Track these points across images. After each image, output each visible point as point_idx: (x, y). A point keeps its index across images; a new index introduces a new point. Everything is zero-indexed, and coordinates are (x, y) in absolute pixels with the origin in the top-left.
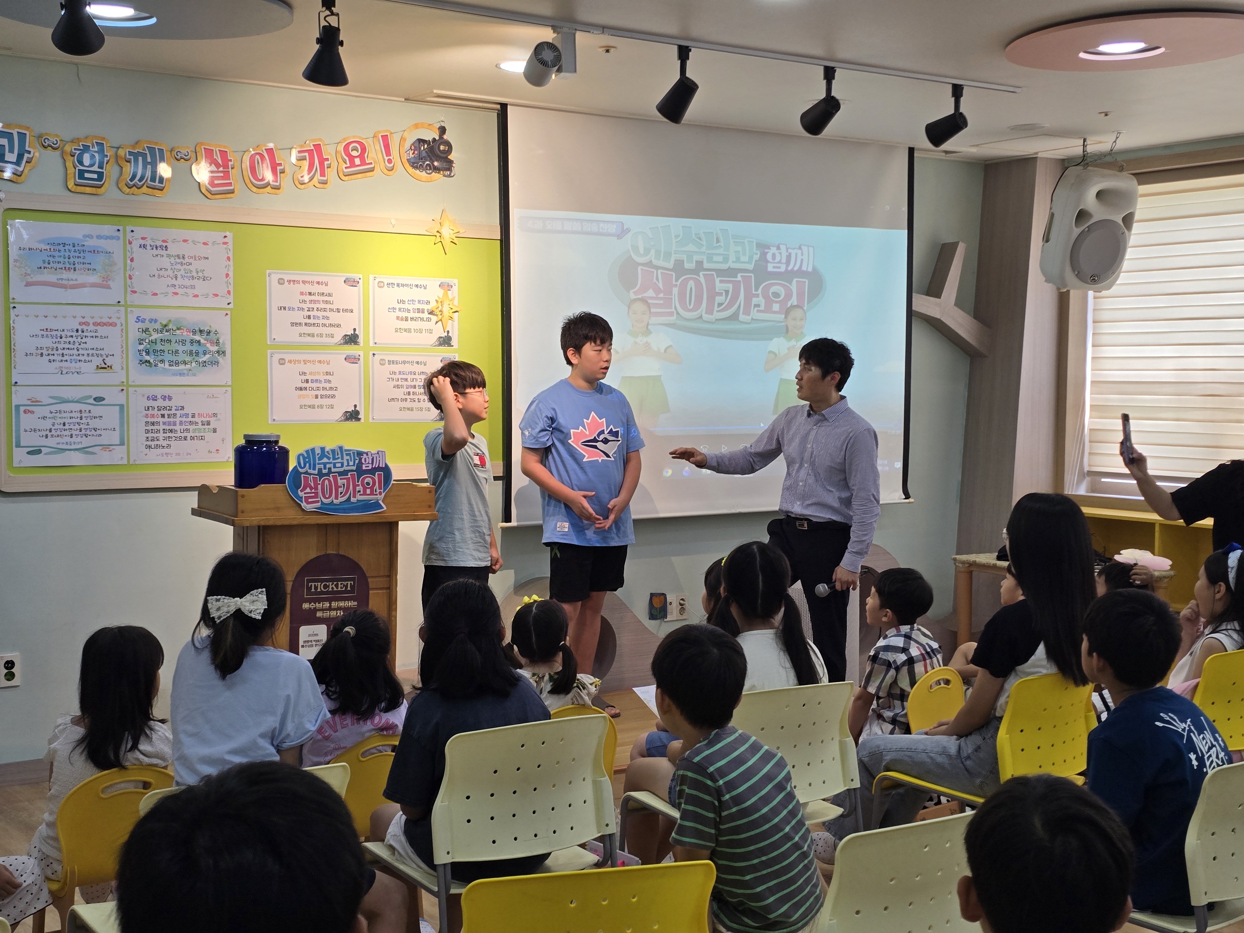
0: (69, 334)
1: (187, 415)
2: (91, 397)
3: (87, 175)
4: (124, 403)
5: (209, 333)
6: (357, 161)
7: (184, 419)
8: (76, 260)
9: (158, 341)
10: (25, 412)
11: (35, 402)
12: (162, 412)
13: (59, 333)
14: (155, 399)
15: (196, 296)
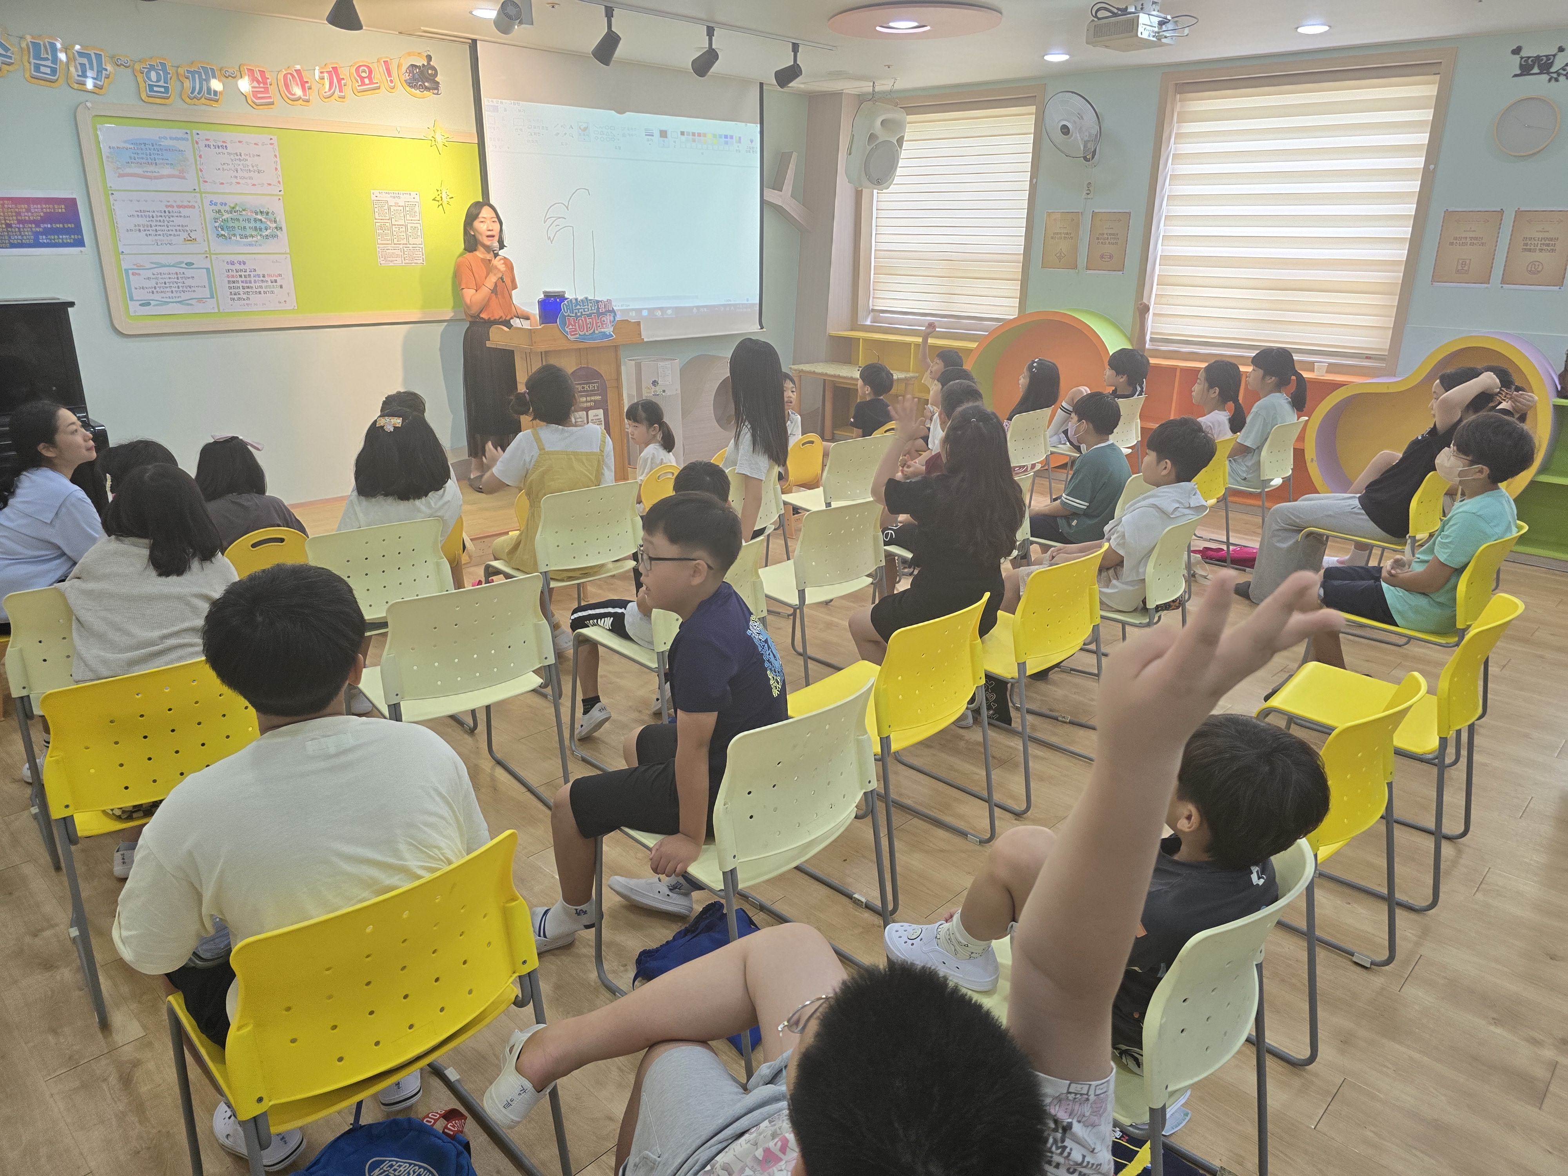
0: (159, 214)
1: (259, 276)
2: (182, 262)
3: (155, 89)
4: (210, 267)
5: (267, 213)
6: (367, 81)
7: (257, 279)
8: (156, 157)
9: (229, 220)
10: (133, 274)
11: (140, 267)
12: (240, 273)
13: (151, 214)
14: (233, 263)
15: (254, 185)
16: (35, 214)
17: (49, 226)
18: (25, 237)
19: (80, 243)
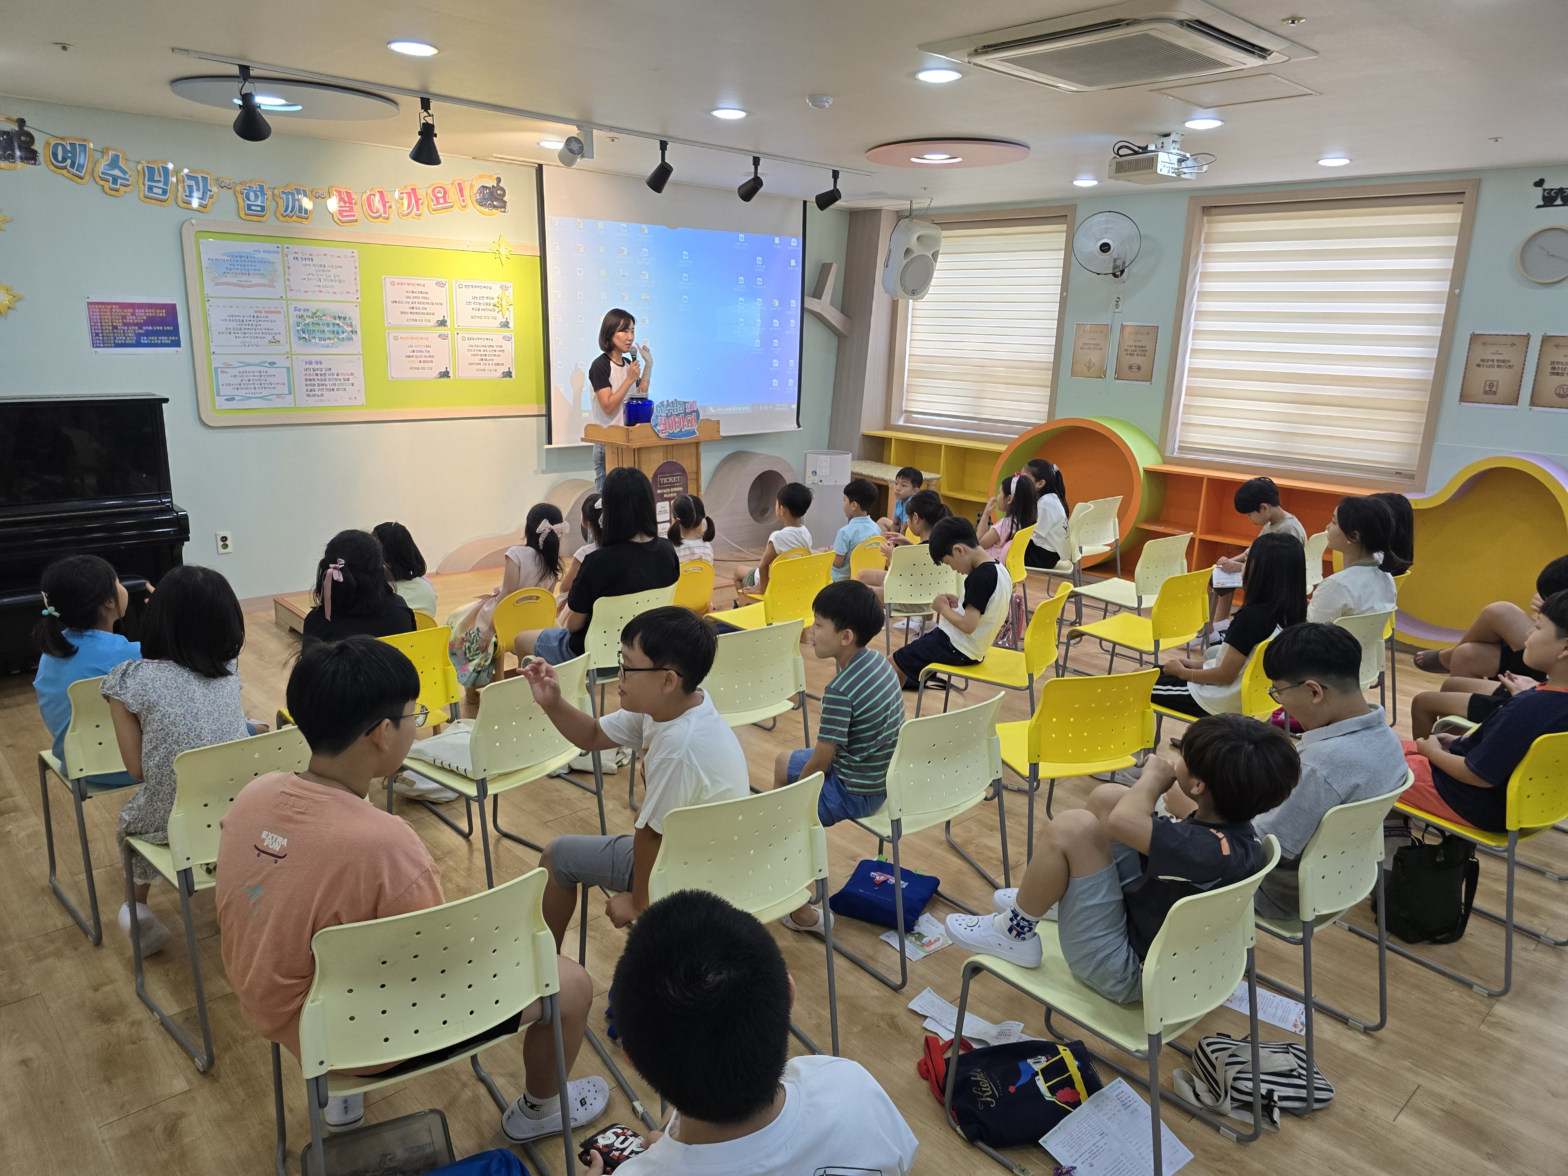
0: (248, 319)
1: (333, 374)
2: (266, 362)
3: (253, 208)
4: (290, 366)
5: (345, 319)
6: (441, 201)
7: (331, 377)
8: (250, 268)
9: (311, 324)
10: (221, 372)
11: (228, 366)
12: (316, 372)
13: (241, 318)
14: (311, 363)
15: (335, 293)
16: (139, 318)
17: (150, 328)
18: (128, 338)
19: (177, 344)
